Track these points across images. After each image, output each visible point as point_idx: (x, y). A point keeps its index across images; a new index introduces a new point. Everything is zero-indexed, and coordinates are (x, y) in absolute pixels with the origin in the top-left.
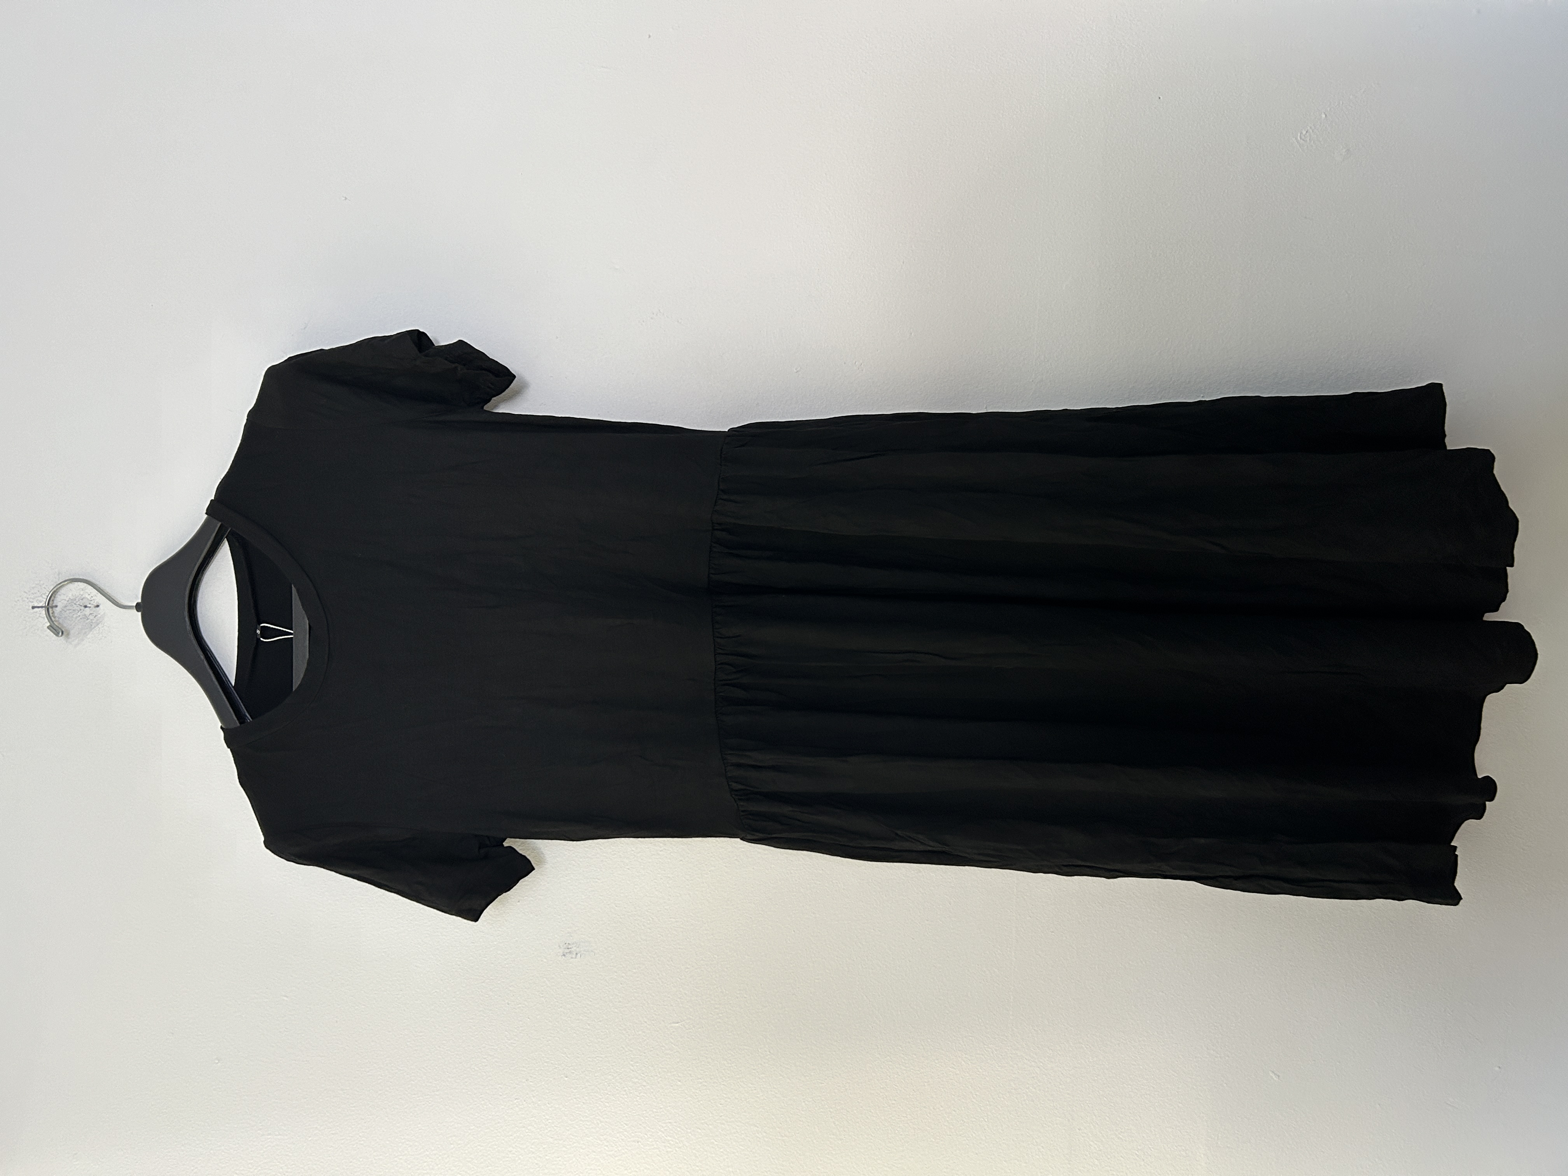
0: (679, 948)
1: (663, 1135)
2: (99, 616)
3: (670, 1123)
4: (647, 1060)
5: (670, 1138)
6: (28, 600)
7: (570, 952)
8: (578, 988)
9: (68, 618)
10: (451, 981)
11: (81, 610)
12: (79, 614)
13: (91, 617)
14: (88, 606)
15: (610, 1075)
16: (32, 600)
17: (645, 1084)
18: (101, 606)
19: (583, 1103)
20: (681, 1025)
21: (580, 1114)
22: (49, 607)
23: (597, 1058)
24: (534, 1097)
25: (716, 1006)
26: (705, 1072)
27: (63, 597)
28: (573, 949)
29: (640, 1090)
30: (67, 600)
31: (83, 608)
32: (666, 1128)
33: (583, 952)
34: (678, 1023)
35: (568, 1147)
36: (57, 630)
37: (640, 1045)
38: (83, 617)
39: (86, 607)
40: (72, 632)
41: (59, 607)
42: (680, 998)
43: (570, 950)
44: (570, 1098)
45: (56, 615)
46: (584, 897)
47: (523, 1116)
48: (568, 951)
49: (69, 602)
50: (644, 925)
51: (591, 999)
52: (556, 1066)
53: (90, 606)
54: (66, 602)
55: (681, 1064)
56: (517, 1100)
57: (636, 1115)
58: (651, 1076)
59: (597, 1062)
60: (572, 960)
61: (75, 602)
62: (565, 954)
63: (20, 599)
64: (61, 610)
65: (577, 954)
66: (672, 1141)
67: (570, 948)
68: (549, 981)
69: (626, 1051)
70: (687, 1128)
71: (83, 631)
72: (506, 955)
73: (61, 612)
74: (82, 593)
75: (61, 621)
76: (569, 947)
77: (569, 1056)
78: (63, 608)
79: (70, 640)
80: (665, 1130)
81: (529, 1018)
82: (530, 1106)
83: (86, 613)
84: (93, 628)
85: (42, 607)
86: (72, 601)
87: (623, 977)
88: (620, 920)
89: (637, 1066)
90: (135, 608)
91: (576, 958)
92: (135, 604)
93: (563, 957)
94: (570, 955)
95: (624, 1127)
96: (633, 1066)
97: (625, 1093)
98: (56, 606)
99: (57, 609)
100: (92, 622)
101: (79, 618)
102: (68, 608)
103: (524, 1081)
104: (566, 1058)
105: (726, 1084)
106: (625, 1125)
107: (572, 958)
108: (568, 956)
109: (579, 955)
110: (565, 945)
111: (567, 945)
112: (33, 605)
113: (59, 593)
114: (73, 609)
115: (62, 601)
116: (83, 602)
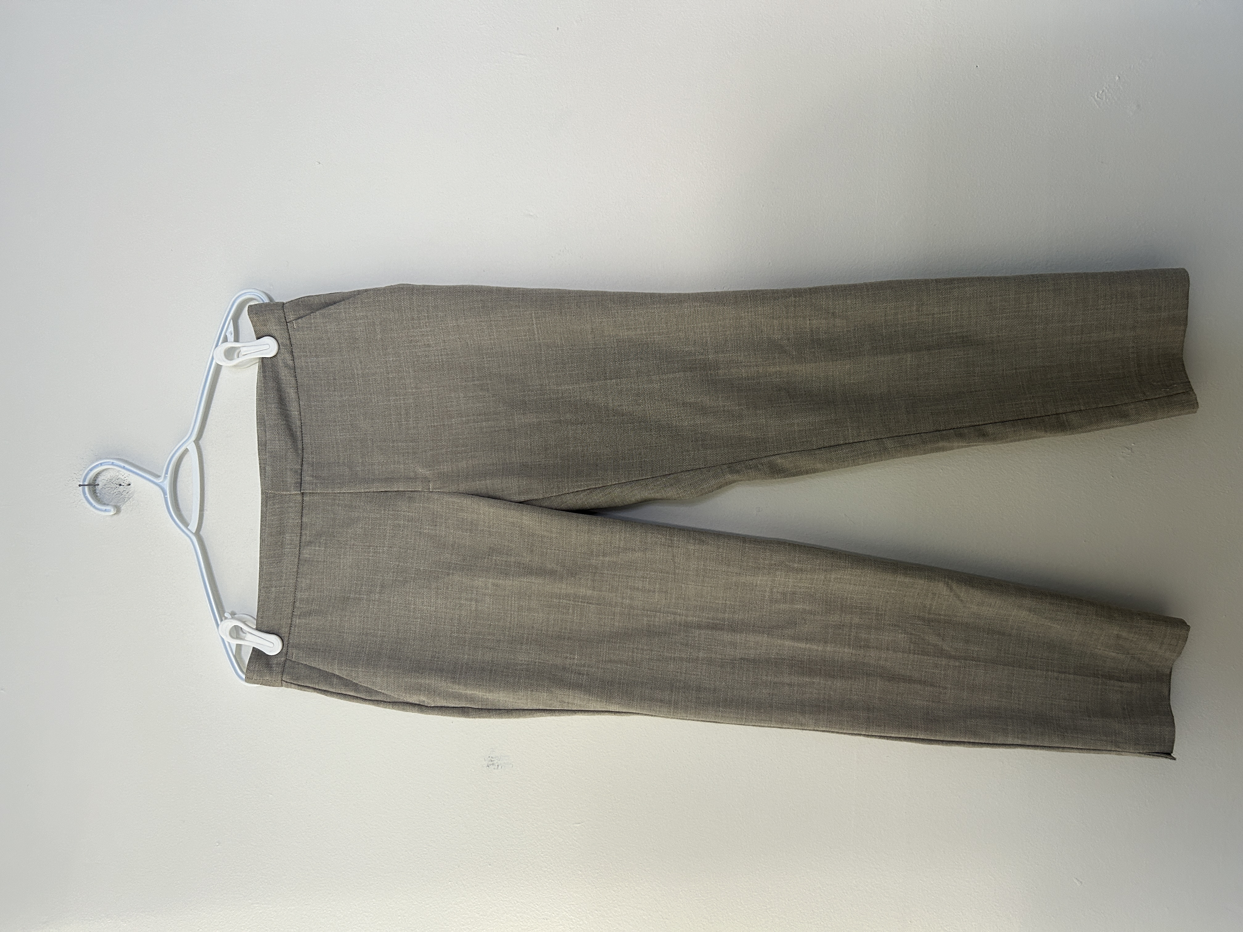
0: (580, 763)
1: (567, 914)
2: (130, 492)
3: (573, 905)
4: (554, 853)
5: (573, 918)
6: (77, 480)
7: (493, 764)
8: (500, 794)
9: (107, 493)
10: (399, 785)
11: (116, 487)
12: (115, 491)
13: (125, 493)
14: (122, 484)
15: (524, 864)
17: (552, 872)
18: (132, 485)
19: (503, 886)
20: (582, 825)
21: (501, 896)
23: (515, 850)
24: (464, 880)
25: (610, 811)
26: (601, 864)
27: (103, 477)
28: (495, 762)
29: (549, 877)
30: (106, 480)
31: (118, 486)
32: (569, 909)
33: (503, 764)
34: (579, 823)
35: (491, 921)
37: (549, 841)
38: (119, 493)
39: (120, 485)
41: (100, 485)
42: (580, 803)
43: (493, 762)
44: (492, 882)
45: (97, 491)
47: (455, 895)
48: (491, 763)
49: (108, 481)
51: (509, 803)
52: (482, 856)
53: (123, 484)
54: (105, 482)
55: (581, 857)
56: (450, 883)
57: (546, 897)
58: (558, 866)
59: (515, 853)
61: (112, 481)
62: (489, 765)
63: (71, 478)
64: (101, 487)
65: (498, 765)
66: (575, 919)
67: (493, 761)
68: (476, 787)
69: (538, 846)
70: (586, 910)
73: (101, 489)
74: (117, 474)
75: (102, 494)
77: (492, 848)
78: (103, 486)
80: (569, 910)
82: (461, 887)
83: (121, 490)
84: (126, 502)
85: (85, 485)
86: (111, 481)
87: (535, 785)
89: (546, 858)
91: (497, 769)
93: (488, 768)
95: (536, 907)
96: (543, 858)
97: (536, 879)
98: (98, 485)
100: (125, 497)
101: (115, 494)
102: (107, 486)
103: (457, 867)
104: (490, 850)
105: (618, 874)
106: (536, 905)
107: (494, 769)
108: (492, 767)
109: (500, 767)
110: (489, 758)
111: (490, 758)
112: (80, 485)
113: (101, 475)
114: (111, 487)
115: (103, 481)
116: (118, 482)
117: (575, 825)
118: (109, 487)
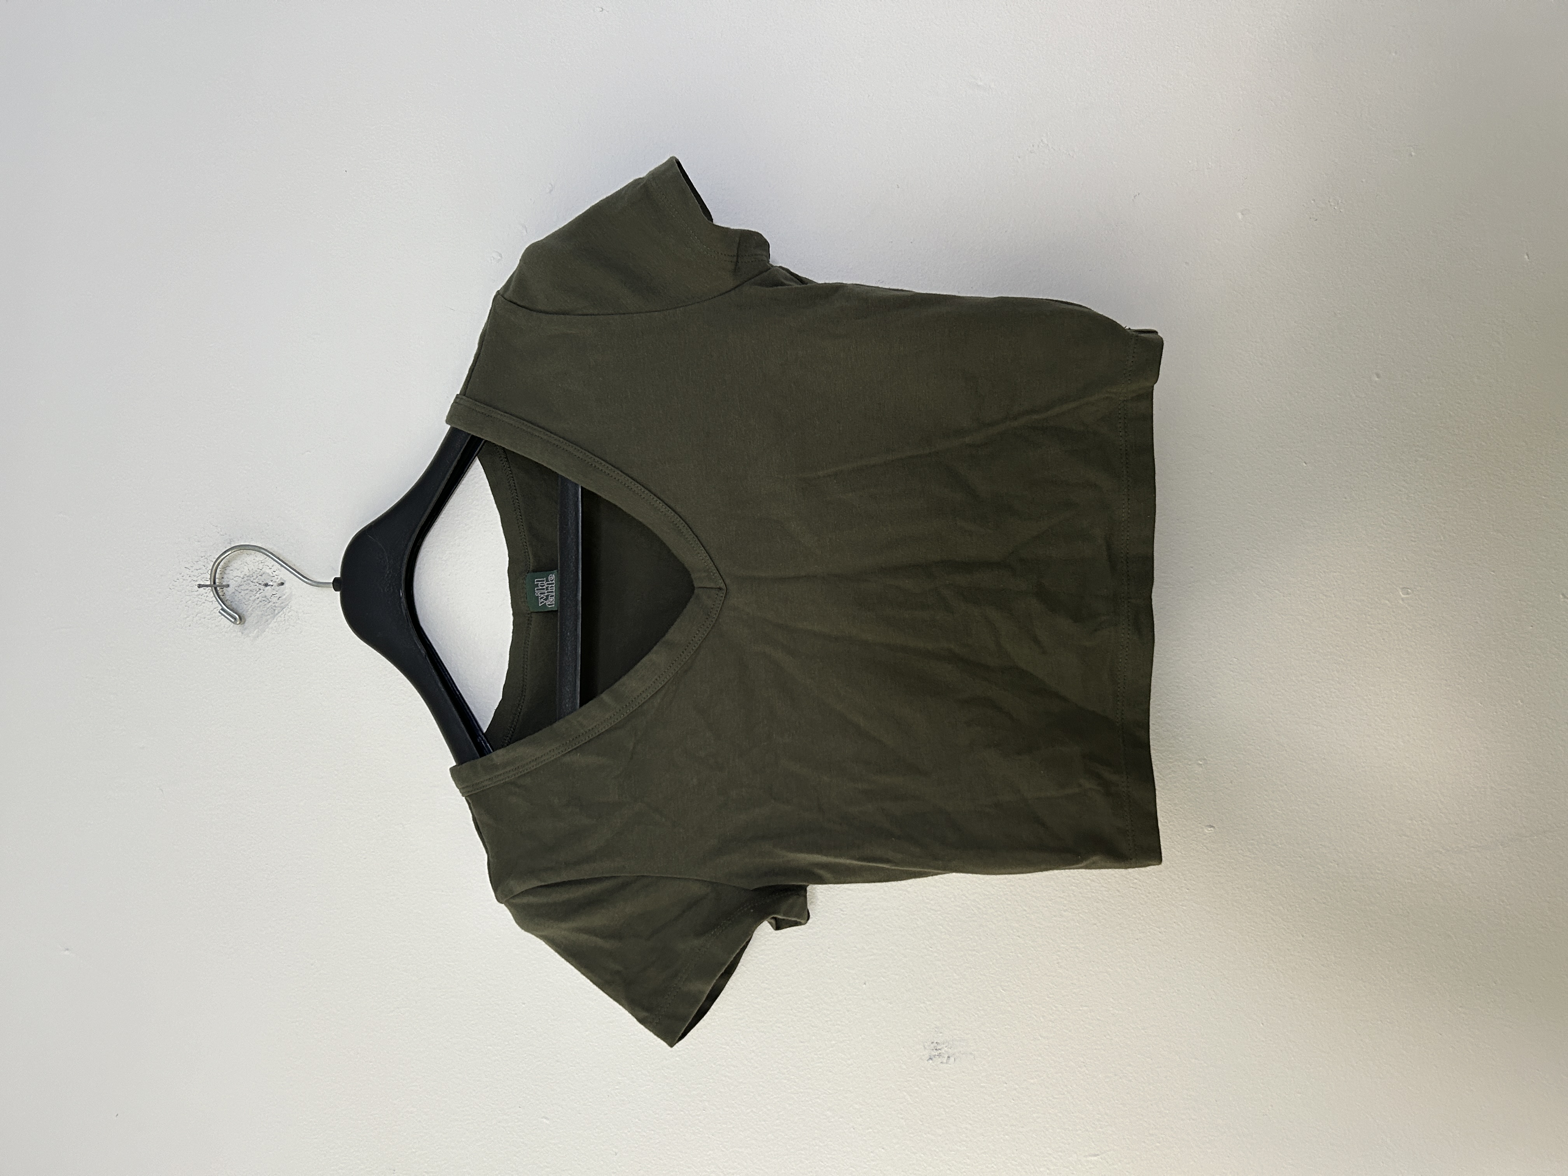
0: (1096, 1049)
2: (284, 597)
6: (190, 579)
7: (939, 1055)
8: (952, 1106)
9: (244, 601)
10: (772, 1096)
11: (260, 589)
12: (258, 595)
13: (274, 599)
14: (269, 584)
16: (195, 579)
18: (286, 585)
20: (1101, 1158)
22: (217, 587)
27: (236, 573)
28: (943, 1051)
30: (242, 576)
31: (262, 587)
33: (957, 1055)
34: (1096, 1155)
38: (264, 599)
39: (266, 585)
40: (254, 618)
41: (231, 586)
42: (1098, 1120)
43: (940, 1051)
45: (228, 595)
46: (957, 977)
48: (936, 1052)
49: (245, 579)
50: (1043, 1016)
51: (971, 1122)
53: (271, 584)
54: (241, 579)
60: (942, 1065)
61: (252, 579)
62: (932, 1057)
63: (179, 576)
64: (234, 590)
65: (949, 1057)
67: (940, 1049)
68: (911, 1095)
71: (264, 618)
72: (849, 1059)
73: (234, 593)
74: (261, 566)
75: (236, 603)
76: (939, 1047)
78: (236, 586)
79: (246, 632)
81: (883, 1148)
83: (267, 594)
84: (277, 614)
85: (207, 586)
86: (248, 578)
87: (1015, 1089)
88: (1010, 1009)
90: (332, 585)
91: (947, 1063)
92: (332, 581)
93: (931, 1061)
94: (939, 1059)
98: (228, 586)
99: (228, 589)
100: (275, 606)
101: (257, 601)
102: (242, 587)
107: (941, 1063)
108: (940, 1060)
109: (952, 1059)
110: (932, 1045)
111: (935, 1044)
112: (199, 585)
113: (231, 568)
114: (250, 588)
115: (236, 579)
116: (262, 580)
117: (1090, 1158)
118: (247, 589)
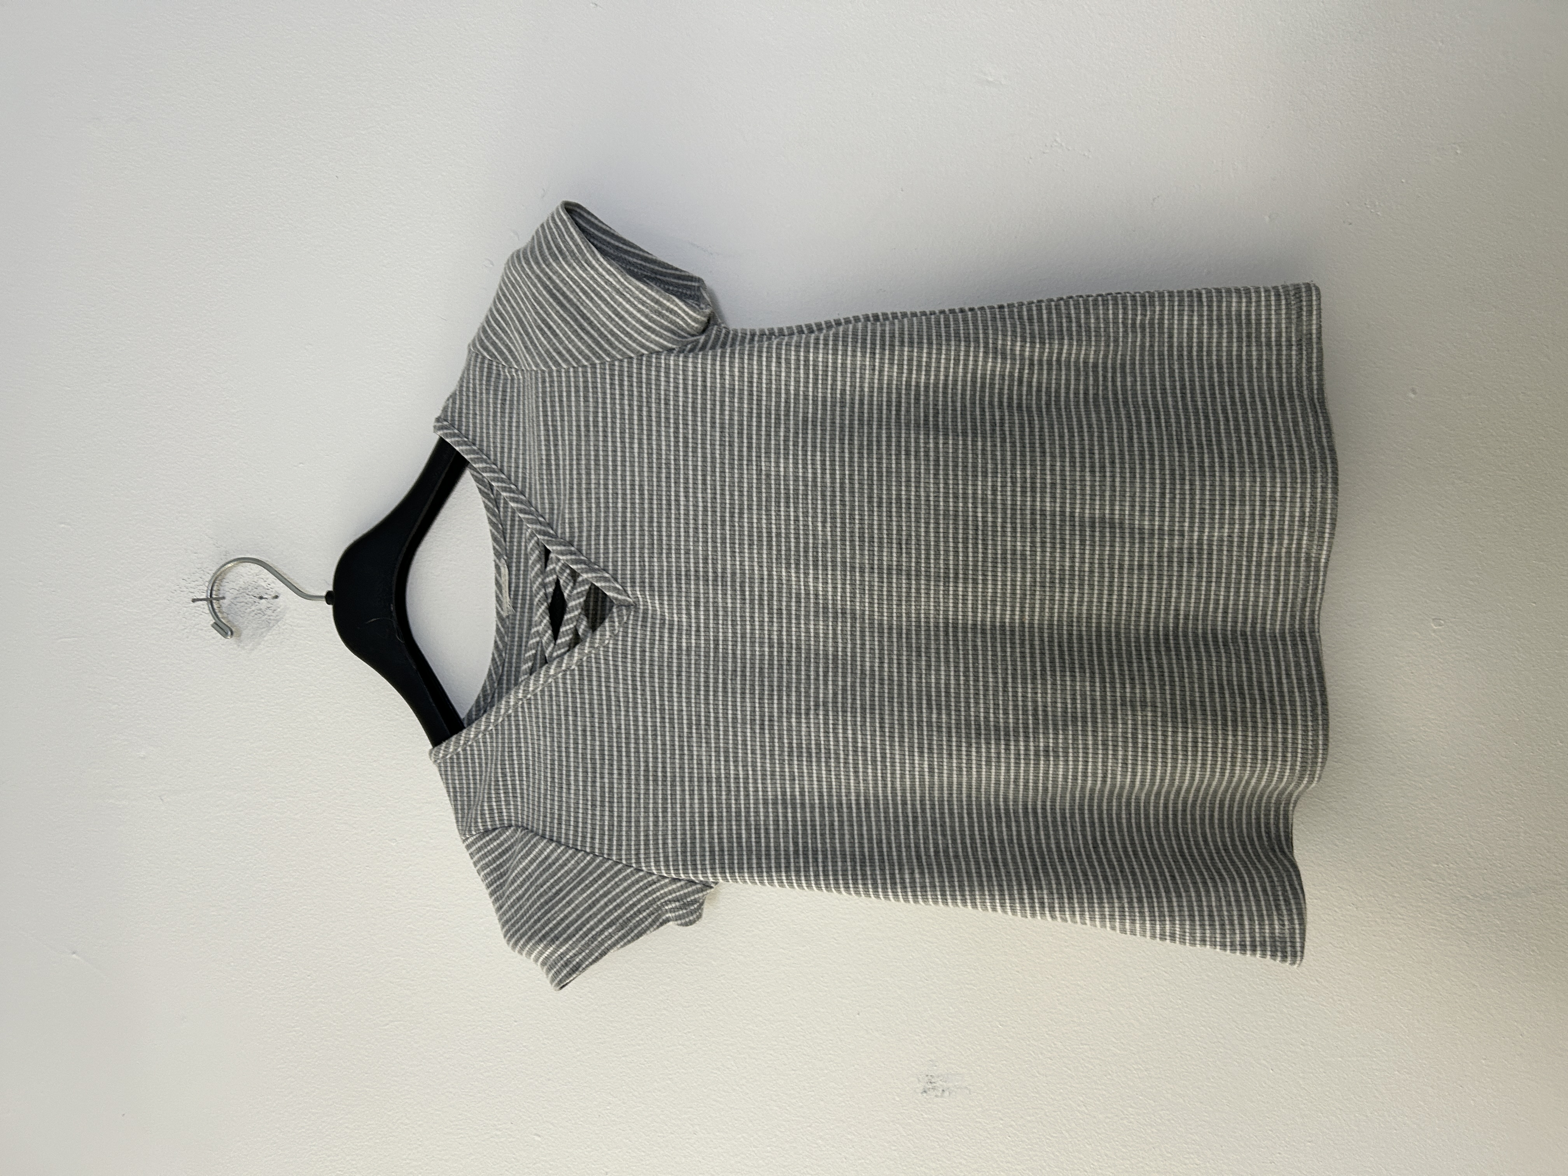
2: (279, 610)
6: (185, 590)
7: (934, 1088)
8: (947, 1140)
9: (239, 613)
11: (254, 602)
12: (253, 608)
13: (269, 612)
14: (265, 597)
16: (190, 589)
18: (280, 598)
22: (212, 600)
27: (231, 585)
28: (937, 1085)
30: (238, 588)
31: (257, 600)
33: (953, 1089)
36: (224, 628)
38: (258, 612)
39: (261, 598)
40: (245, 632)
41: (227, 598)
43: (934, 1084)
45: (222, 609)
46: (953, 1010)
48: (930, 1086)
49: (239, 591)
50: (1042, 1054)
54: (236, 590)
60: (936, 1098)
61: (247, 591)
62: (927, 1090)
63: (174, 587)
64: (228, 602)
65: (943, 1091)
67: (934, 1082)
68: (903, 1129)
71: (260, 631)
72: (841, 1089)
73: (227, 605)
74: (257, 579)
75: (230, 618)
76: (933, 1080)
78: (232, 600)
79: (241, 644)
83: (261, 607)
84: (272, 627)
85: (203, 600)
86: (244, 591)
87: (1012, 1126)
88: (1005, 1044)
91: (941, 1096)
93: (924, 1095)
98: (224, 598)
99: (223, 601)
100: (269, 620)
101: (252, 614)
102: (238, 599)
107: (936, 1096)
108: (932, 1093)
109: (947, 1093)
110: (927, 1079)
111: (929, 1077)
112: (195, 599)
113: (229, 583)
114: (245, 601)
115: (232, 591)
116: (257, 592)
118: (242, 602)
